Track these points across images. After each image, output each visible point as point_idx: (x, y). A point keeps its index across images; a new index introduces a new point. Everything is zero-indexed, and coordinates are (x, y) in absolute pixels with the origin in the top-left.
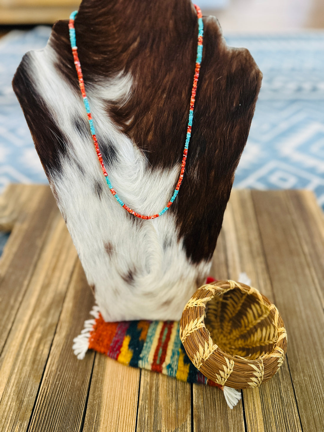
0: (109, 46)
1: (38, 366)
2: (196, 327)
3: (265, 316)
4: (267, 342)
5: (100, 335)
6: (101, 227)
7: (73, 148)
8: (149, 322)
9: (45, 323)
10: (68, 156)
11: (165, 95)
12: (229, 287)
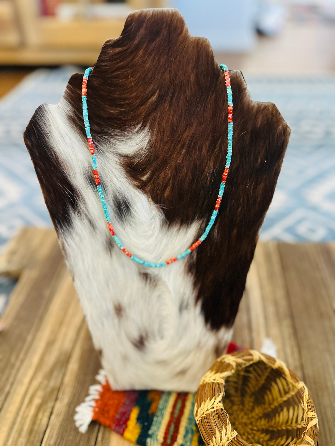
0: (126, 99)
1: (35, 437)
2: (213, 408)
3: (293, 393)
4: (295, 425)
5: (106, 405)
6: (111, 286)
7: (85, 203)
8: (160, 393)
9: (47, 386)
10: (79, 212)
11: (184, 151)
12: (252, 360)
